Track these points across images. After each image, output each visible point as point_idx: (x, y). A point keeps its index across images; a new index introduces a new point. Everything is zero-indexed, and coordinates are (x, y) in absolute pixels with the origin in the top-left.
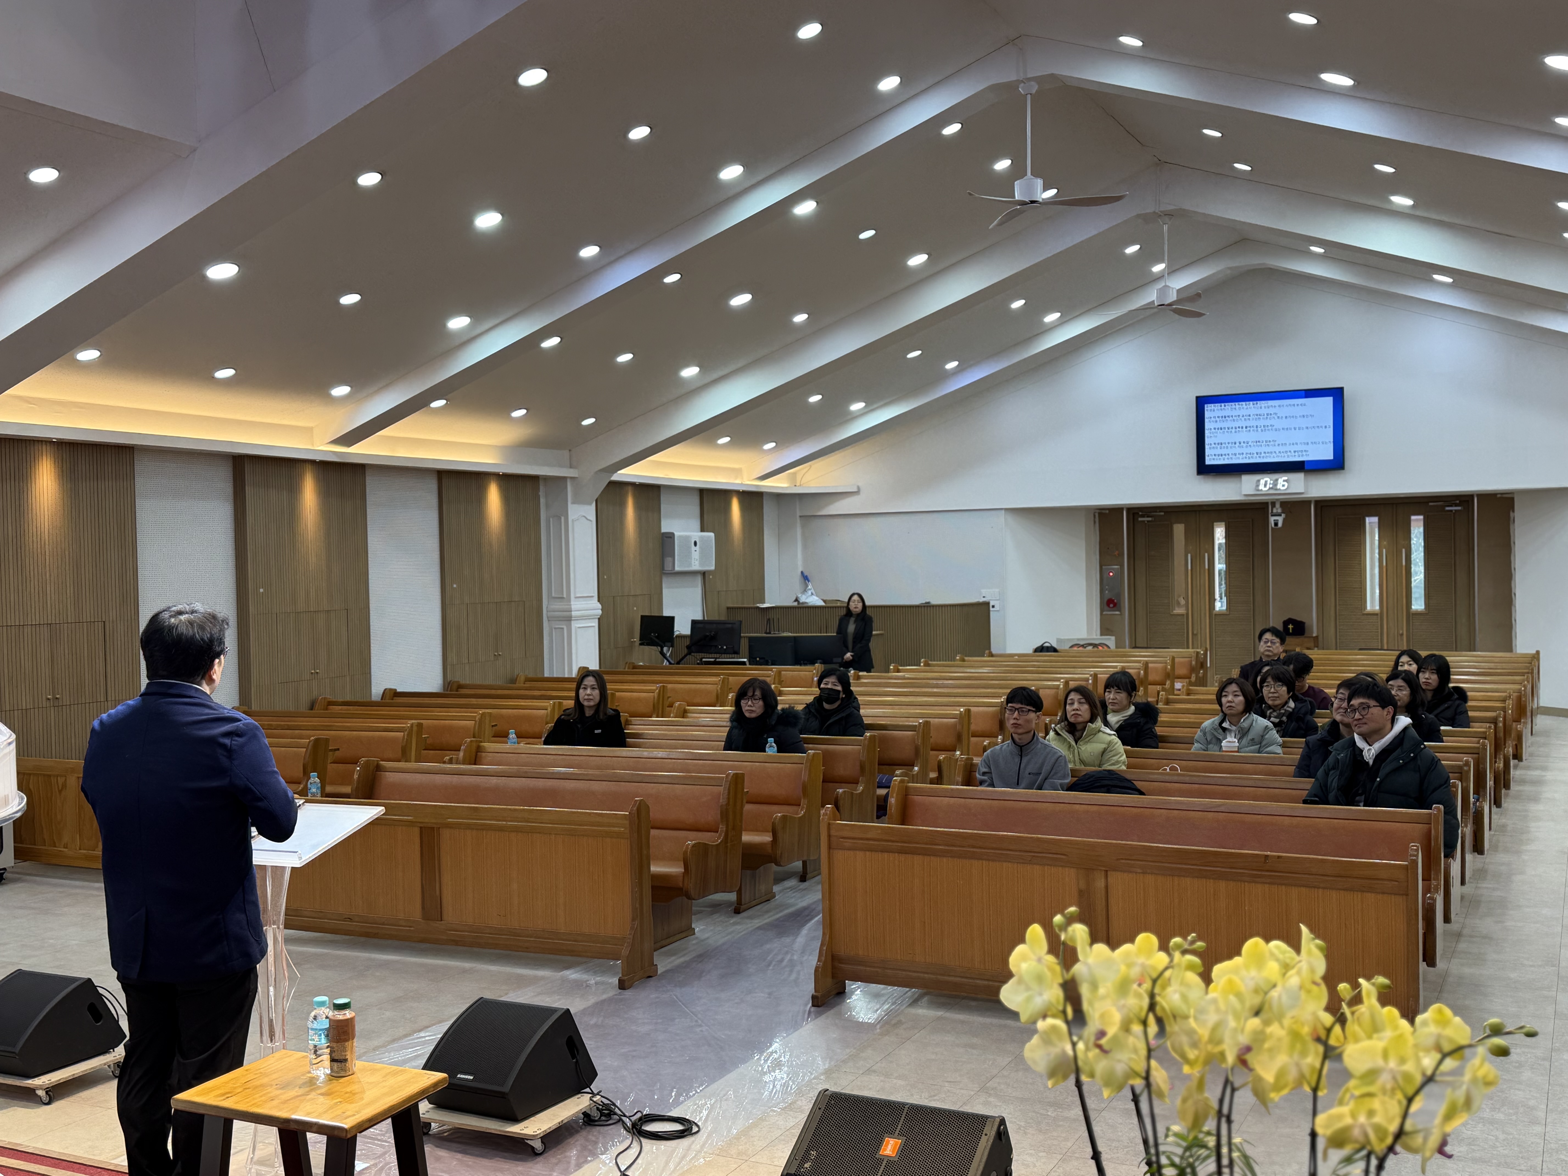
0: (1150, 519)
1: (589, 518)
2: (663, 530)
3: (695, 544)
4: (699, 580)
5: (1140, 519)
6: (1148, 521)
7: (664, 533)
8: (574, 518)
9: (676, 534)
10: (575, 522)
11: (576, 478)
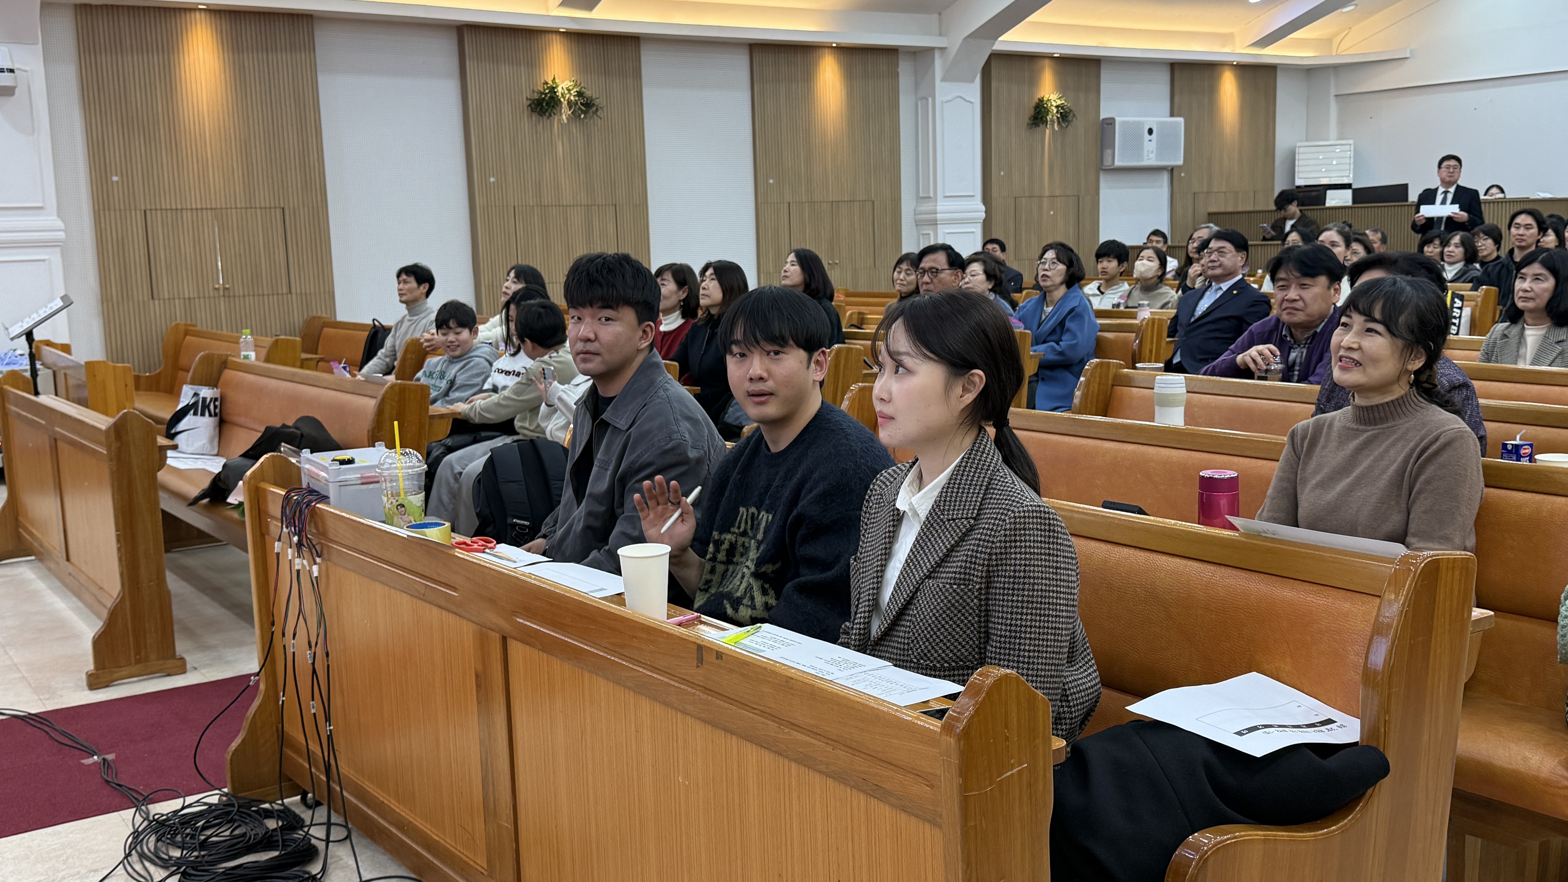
2: (1103, 116)
3: (1150, 131)
4: (1165, 177)
7: (1104, 119)
8: (944, 99)
9: (1117, 119)
10: (945, 105)
11: (945, 48)
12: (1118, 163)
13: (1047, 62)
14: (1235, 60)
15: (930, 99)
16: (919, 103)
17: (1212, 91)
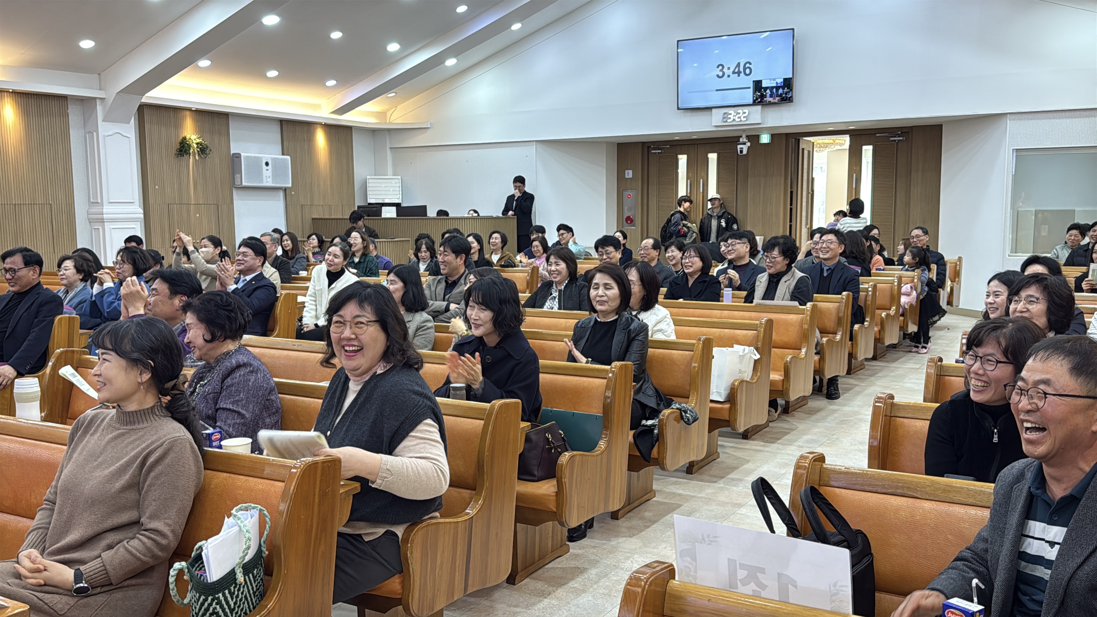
0: (660, 151)
1: (124, 135)
2: (233, 152)
3: (267, 164)
4: (281, 194)
5: (653, 151)
6: (659, 153)
7: (233, 154)
8: (106, 134)
9: (242, 154)
10: (106, 138)
11: (104, 99)
12: (244, 184)
13: (188, 113)
14: (323, 122)
15: (95, 133)
16: (87, 135)
17: (310, 139)
